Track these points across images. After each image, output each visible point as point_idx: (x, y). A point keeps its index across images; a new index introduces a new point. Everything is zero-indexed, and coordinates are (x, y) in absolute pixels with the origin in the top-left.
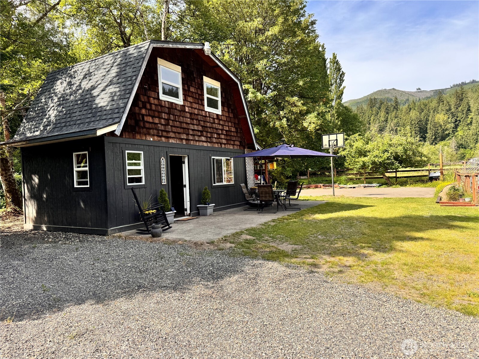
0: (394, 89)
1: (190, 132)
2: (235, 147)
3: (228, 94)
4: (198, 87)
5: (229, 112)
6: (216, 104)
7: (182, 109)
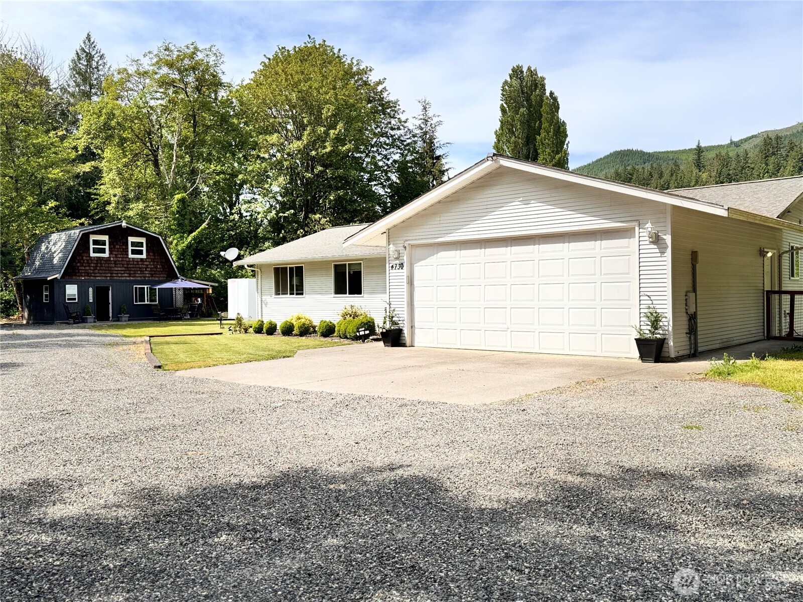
1: (115, 272)
2: (161, 279)
3: (154, 244)
4: (123, 245)
5: (154, 255)
6: (141, 252)
7: (108, 259)
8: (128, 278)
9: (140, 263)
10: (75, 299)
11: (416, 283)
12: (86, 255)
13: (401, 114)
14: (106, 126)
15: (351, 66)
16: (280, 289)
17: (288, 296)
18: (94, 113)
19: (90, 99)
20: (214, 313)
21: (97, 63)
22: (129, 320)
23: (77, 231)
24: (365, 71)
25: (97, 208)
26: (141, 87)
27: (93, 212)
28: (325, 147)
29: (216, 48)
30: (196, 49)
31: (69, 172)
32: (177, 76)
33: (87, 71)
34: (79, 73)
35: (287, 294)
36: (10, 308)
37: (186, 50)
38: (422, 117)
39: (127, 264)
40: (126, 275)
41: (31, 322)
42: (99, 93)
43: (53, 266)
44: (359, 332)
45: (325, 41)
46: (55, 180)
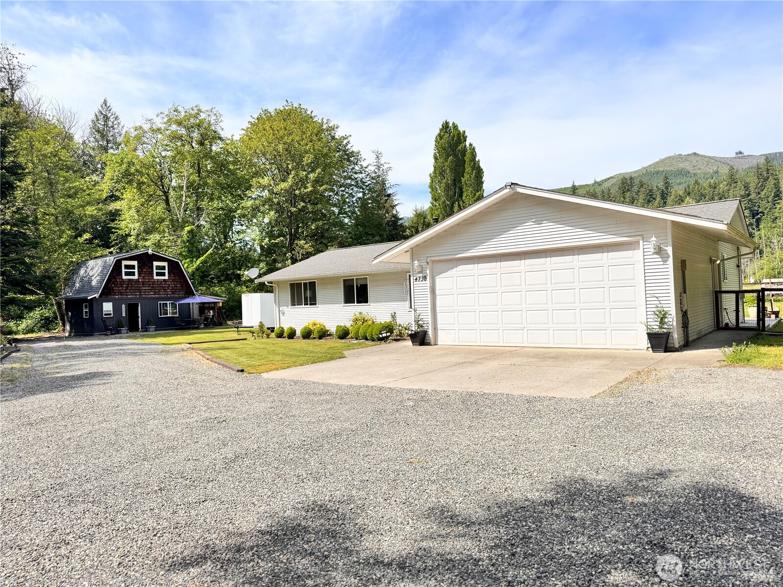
0: (695, 154)
1: (143, 291)
2: (180, 295)
3: (174, 267)
4: (149, 268)
5: (175, 276)
6: (163, 274)
7: (137, 281)
8: (154, 296)
9: (163, 283)
10: (110, 314)
11: (437, 292)
12: (119, 277)
13: (362, 161)
14: (127, 174)
15: (322, 124)
16: (296, 301)
17: (303, 306)
18: (116, 162)
19: (107, 152)
20: (224, 322)
21: (113, 123)
22: (155, 330)
23: (112, 258)
24: (332, 129)
25: (117, 240)
26: (154, 141)
27: (113, 243)
28: (306, 188)
29: (216, 109)
30: (200, 110)
31: (101, 210)
32: (184, 132)
33: (104, 129)
34: (98, 131)
35: (302, 304)
36: (49, 323)
37: (191, 111)
38: (376, 164)
39: (153, 284)
40: (152, 293)
41: (72, 334)
42: (114, 147)
43: (91, 287)
44: (382, 334)
45: (300, 105)
46: (92, 216)
